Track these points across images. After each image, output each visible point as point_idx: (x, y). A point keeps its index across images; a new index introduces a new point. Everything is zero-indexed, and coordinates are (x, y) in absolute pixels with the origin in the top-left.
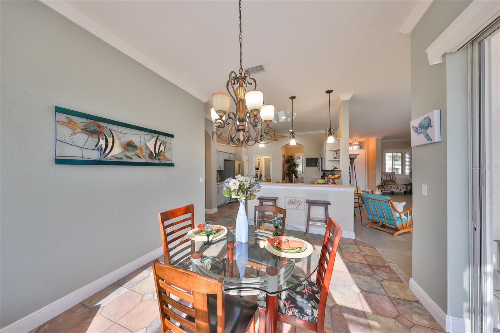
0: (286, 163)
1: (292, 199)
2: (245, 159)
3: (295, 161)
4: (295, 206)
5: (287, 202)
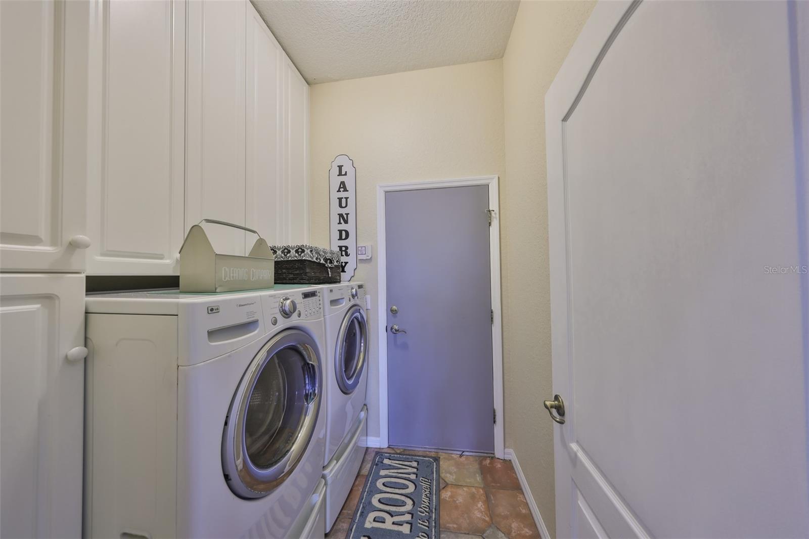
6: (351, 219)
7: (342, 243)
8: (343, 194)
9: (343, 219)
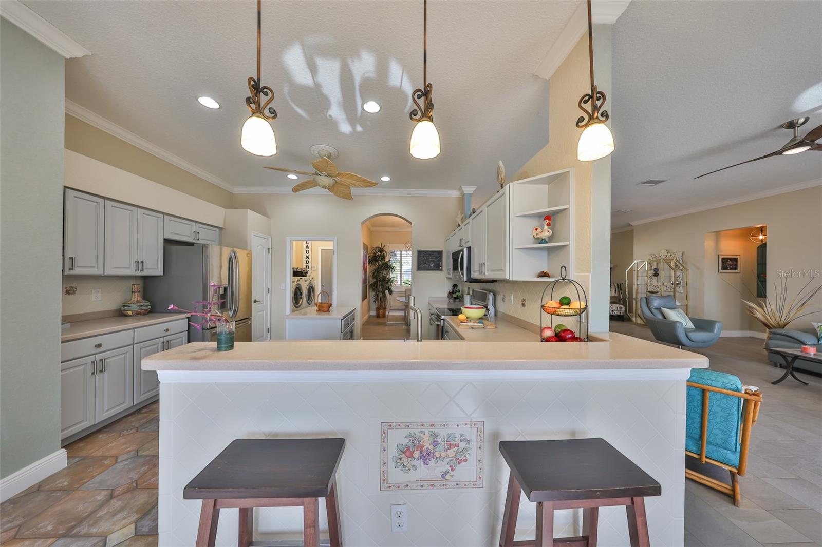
0: (369, 263)
1: (418, 434)
2: (257, 244)
3: (387, 260)
4: (435, 469)
5: (393, 452)
6: (310, 252)
7: (307, 265)
8: (307, 249)
9: (308, 257)
